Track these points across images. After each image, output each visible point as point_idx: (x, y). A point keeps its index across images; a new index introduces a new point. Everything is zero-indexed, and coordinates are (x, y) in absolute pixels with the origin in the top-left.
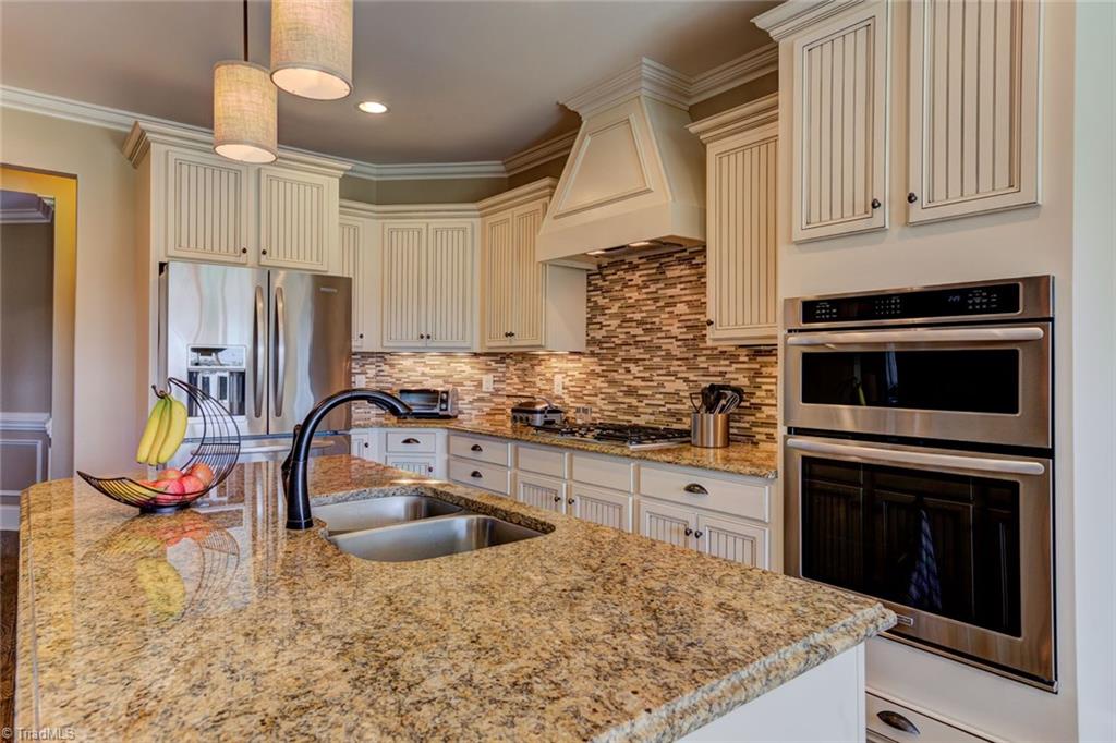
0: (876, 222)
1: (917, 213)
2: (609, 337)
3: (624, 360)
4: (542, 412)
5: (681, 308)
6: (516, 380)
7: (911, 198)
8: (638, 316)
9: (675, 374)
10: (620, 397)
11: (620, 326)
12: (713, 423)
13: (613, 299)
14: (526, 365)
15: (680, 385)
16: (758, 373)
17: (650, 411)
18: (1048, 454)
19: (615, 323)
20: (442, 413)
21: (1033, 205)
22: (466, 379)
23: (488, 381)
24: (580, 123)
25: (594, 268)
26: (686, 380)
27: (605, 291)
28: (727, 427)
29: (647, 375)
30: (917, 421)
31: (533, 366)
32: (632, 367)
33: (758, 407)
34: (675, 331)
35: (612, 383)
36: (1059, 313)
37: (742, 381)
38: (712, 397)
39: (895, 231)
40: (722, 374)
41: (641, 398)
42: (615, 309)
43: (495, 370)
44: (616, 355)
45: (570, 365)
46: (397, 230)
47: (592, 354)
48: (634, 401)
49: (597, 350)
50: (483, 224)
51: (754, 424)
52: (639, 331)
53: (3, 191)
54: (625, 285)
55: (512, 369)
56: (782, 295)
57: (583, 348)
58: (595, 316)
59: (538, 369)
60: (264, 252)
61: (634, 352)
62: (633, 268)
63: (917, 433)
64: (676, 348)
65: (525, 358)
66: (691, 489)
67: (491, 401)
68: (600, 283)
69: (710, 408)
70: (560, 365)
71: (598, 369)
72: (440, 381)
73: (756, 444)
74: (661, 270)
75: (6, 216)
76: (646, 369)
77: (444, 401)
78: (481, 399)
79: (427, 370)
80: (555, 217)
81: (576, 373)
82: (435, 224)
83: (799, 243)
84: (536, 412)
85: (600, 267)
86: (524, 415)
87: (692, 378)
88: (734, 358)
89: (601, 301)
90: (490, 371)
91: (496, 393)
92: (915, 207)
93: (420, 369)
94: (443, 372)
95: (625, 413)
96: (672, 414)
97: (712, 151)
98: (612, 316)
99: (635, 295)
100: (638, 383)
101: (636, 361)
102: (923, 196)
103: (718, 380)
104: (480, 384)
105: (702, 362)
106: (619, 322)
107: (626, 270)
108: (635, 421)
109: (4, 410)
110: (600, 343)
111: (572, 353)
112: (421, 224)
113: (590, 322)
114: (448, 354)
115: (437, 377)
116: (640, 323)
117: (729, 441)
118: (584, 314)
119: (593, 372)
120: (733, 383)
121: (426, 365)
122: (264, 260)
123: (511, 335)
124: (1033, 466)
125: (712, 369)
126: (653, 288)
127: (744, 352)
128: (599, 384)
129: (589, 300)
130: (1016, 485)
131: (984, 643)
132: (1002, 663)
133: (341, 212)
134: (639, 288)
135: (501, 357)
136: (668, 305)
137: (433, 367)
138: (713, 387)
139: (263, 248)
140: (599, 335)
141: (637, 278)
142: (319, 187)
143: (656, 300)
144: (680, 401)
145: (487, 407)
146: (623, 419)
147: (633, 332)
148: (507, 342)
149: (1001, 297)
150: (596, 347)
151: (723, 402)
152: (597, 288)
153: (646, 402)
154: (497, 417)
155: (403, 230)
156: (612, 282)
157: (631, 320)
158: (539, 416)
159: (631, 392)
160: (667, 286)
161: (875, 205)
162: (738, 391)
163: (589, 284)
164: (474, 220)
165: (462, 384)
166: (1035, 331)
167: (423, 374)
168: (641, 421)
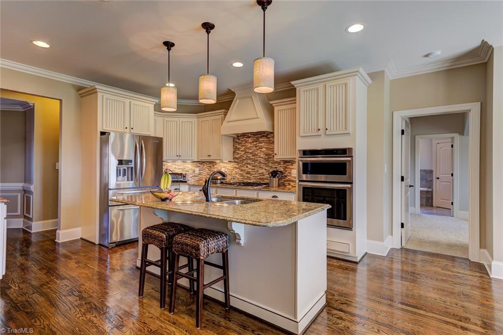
0: (319, 134)
1: (328, 133)
2: (240, 157)
3: (246, 164)
4: (220, 179)
5: (264, 149)
6: (207, 170)
7: (327, 129)
8: (250, 151)
9: (262, 168)
10: (244, 174)
11: (244, 154)
12: (275, 181)
13: (242, 146)
14: (211, 165)
15: (264, 171)
16: (286, 168)
17: (254, 178)
18: (351, 183)
19: (243, 153)
20: (184, 180)
21: (349, 133)
22: (190, 169)
23: (197, 170)
24: (235, 95)
25: (236, 136)
26: (265, 169)
27: (239, 144)
28: (279, 182)
29: (253, 168)
30: (322, 177)
31: (213, 165)
32: (249, 166)
33: (286, 176)
34: (262, 156)
35: (242, 170)
36: (354, 155)
37: (282, 170)
38: (274, 174)
39: (323, 135)
40: (276, 168)
41: (251, 175)
42: (243, 149)
43: (199, 167)
44: (243, 162)
45: (227, 165)
46: (169, 121)
47: (235, 162)
48: (249, 176)
49: (237, 161)
50: (198, 121)
51: (285, 181)
52: (251, 155)
53: (1, 98)
54: (246, 142)
55: (205, 166)
56: (298, 149)
57: (232, 160)
58: (236, 151)
59: (215, 166)
60: (132, 129)
61: (249, 161)
62: (249, 137)
63: (323, 180)
64: (262, 160)
65: (212, 163)
66: (273, 197)
67: (198, 176)
68: (238, 141)
69: (274, 177)
70: (224, 165)
71: (237, 166)
72: (181, 170)
73: (285, 186)
74: (258, 138)
75: (2, 107)
76: (253, 166)
77: (184, 177)
78: (195, 176)
79: (176, 167)
80: (228, 122)
81: (229, 167)
82: (181, 120)
83: (302, 137)
84: (218, 179)
85: (237, 136)
86: (214, 180)
87: (267, 169)
88: (279, 163)
89: (238, 146)
90: (197, 167)
91: (200, 174)
92: (327, 131)
93: (174, 166)
94: (182, 167)
95: (247, 179)
96: (260, 179)
97: (276, 109)
98: (242, 151)
99: (250, 145)
100: (250, 170)
101: (250, 164)
102: (329, 129)
103: (275, 169)
104: (194, 171)
105: (270, 164)
106: (244, 153)
107: (246, 138)
108: (249, 181)
109: (1, 182)
110: (238, 159)
111: (229, 162)
112: (177, 119)
113: (234, 152)
114: (184, 161)
115: (179, 169)
116: (251, 153)
117: (279, 186)
118: (232, 150)
119: (235, 167)
120: (279, 170)
121: (176, 165)
122: (132, 131)
123: (210, 156)
124: (349, 186)
125: (273, 166)
126: (255, 143)
127: (282, 162)
128: (237, 171)
129: (234, 146)
130: (346, 190)
131: (339, 223)
132: (342, 226)
133: (154, 115)
134: (251, 143)
135: (202, 162)
136: (260, 148)
137: (178, 166)
138: (274, 171)
139: (132, 127)
140: (237, 156)
141: (250, 140)
142: (148, 107)
143: (256, 147)
144: (264, 175)
145: (197, 179)
146: (246, 181)
147: (248, 155)
148: (208, 158)
149: (344, 152)
150: (236, 160)
151: (278, 175)
152: (236, 142)
153: (253, 176)
154: (200, 182)
155: (170, 121)
156: (242, 141)
157: (248, 152)
158: (219, 180)
159: (248, 173)
160: (260, 143)
161: (319, 130)
162: (281, 172)
163: (234, 141)
164: (195, 119)
165: (188, 171)
166: (349, 159)
167: (175, 168)
168: (251, 181)
